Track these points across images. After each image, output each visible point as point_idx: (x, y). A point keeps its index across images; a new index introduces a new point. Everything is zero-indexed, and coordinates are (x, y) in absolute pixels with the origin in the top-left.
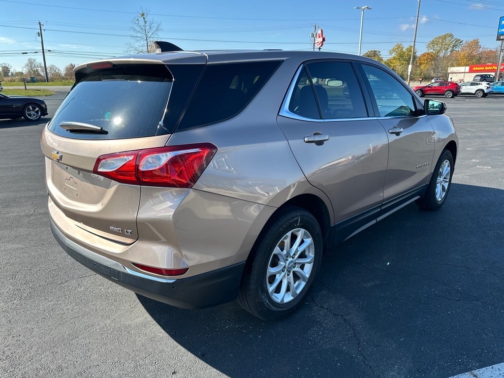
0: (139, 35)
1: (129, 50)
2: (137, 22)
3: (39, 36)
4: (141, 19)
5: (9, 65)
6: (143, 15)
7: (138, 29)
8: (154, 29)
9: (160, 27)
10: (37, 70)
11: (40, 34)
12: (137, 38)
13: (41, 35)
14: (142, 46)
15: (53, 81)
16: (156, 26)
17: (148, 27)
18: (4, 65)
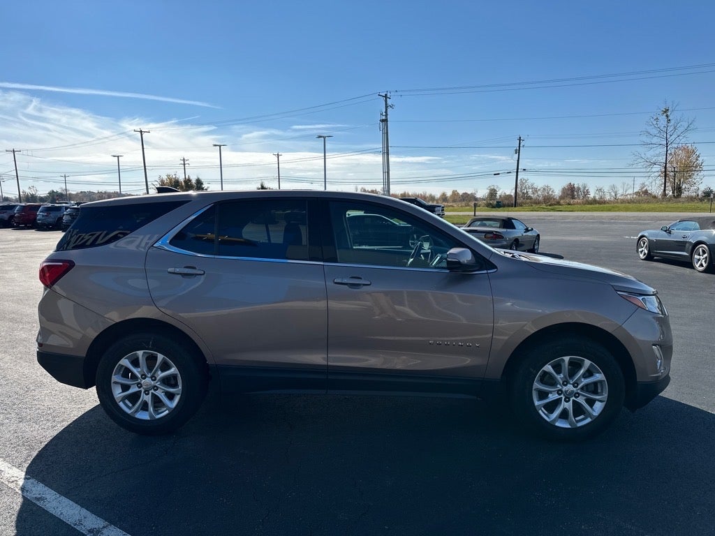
0: (655, 140)
1: (635, 162)
2: (655, 123)
3: (516, 153)
4: (663, 119)
5: (497, 187)
6: (667, 111)
7: (655, 132)
8: (682, 129)
9: (692, 126)
10: (527, 192)
11: (518, 151)
12: (650, 146)
13: (519, 153)
14: (658, 155)
15: (522, 206)
16: (686, 125)
17: (672, 128)
18: (492, 187)
